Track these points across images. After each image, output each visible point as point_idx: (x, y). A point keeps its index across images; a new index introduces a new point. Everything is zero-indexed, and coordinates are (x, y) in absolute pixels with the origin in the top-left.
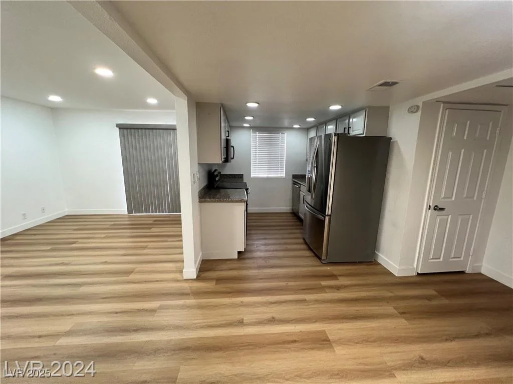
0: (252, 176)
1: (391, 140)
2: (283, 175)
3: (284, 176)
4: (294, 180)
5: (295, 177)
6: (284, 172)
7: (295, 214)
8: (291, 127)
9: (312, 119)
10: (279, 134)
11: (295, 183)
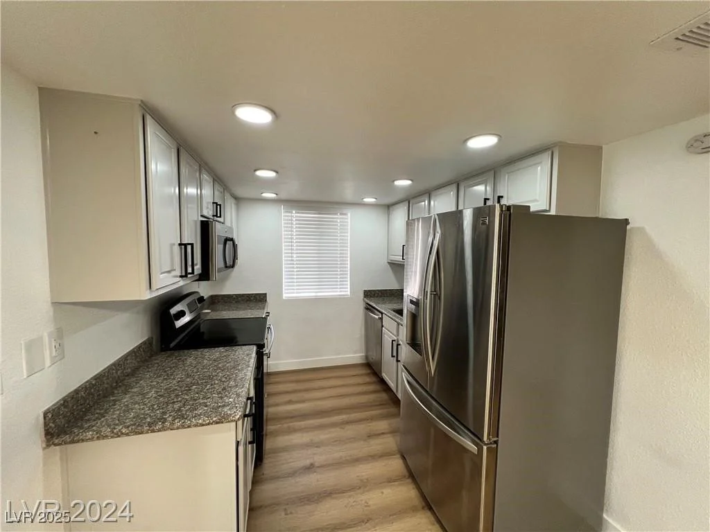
0: (285, 296)
1: (628, 227)
2: (347, 292)
3: (349, 293)
4: (368, 302)
5: (368, 294)
6: (349, 286)
7: (372, 368)
8: (360, 201)
9: (407, 183)
10: (336, 214)
11: (369, 308)
